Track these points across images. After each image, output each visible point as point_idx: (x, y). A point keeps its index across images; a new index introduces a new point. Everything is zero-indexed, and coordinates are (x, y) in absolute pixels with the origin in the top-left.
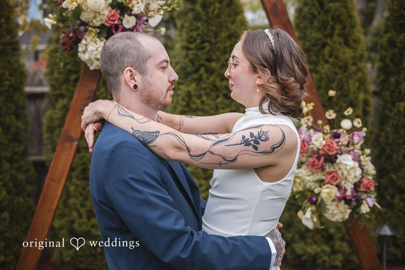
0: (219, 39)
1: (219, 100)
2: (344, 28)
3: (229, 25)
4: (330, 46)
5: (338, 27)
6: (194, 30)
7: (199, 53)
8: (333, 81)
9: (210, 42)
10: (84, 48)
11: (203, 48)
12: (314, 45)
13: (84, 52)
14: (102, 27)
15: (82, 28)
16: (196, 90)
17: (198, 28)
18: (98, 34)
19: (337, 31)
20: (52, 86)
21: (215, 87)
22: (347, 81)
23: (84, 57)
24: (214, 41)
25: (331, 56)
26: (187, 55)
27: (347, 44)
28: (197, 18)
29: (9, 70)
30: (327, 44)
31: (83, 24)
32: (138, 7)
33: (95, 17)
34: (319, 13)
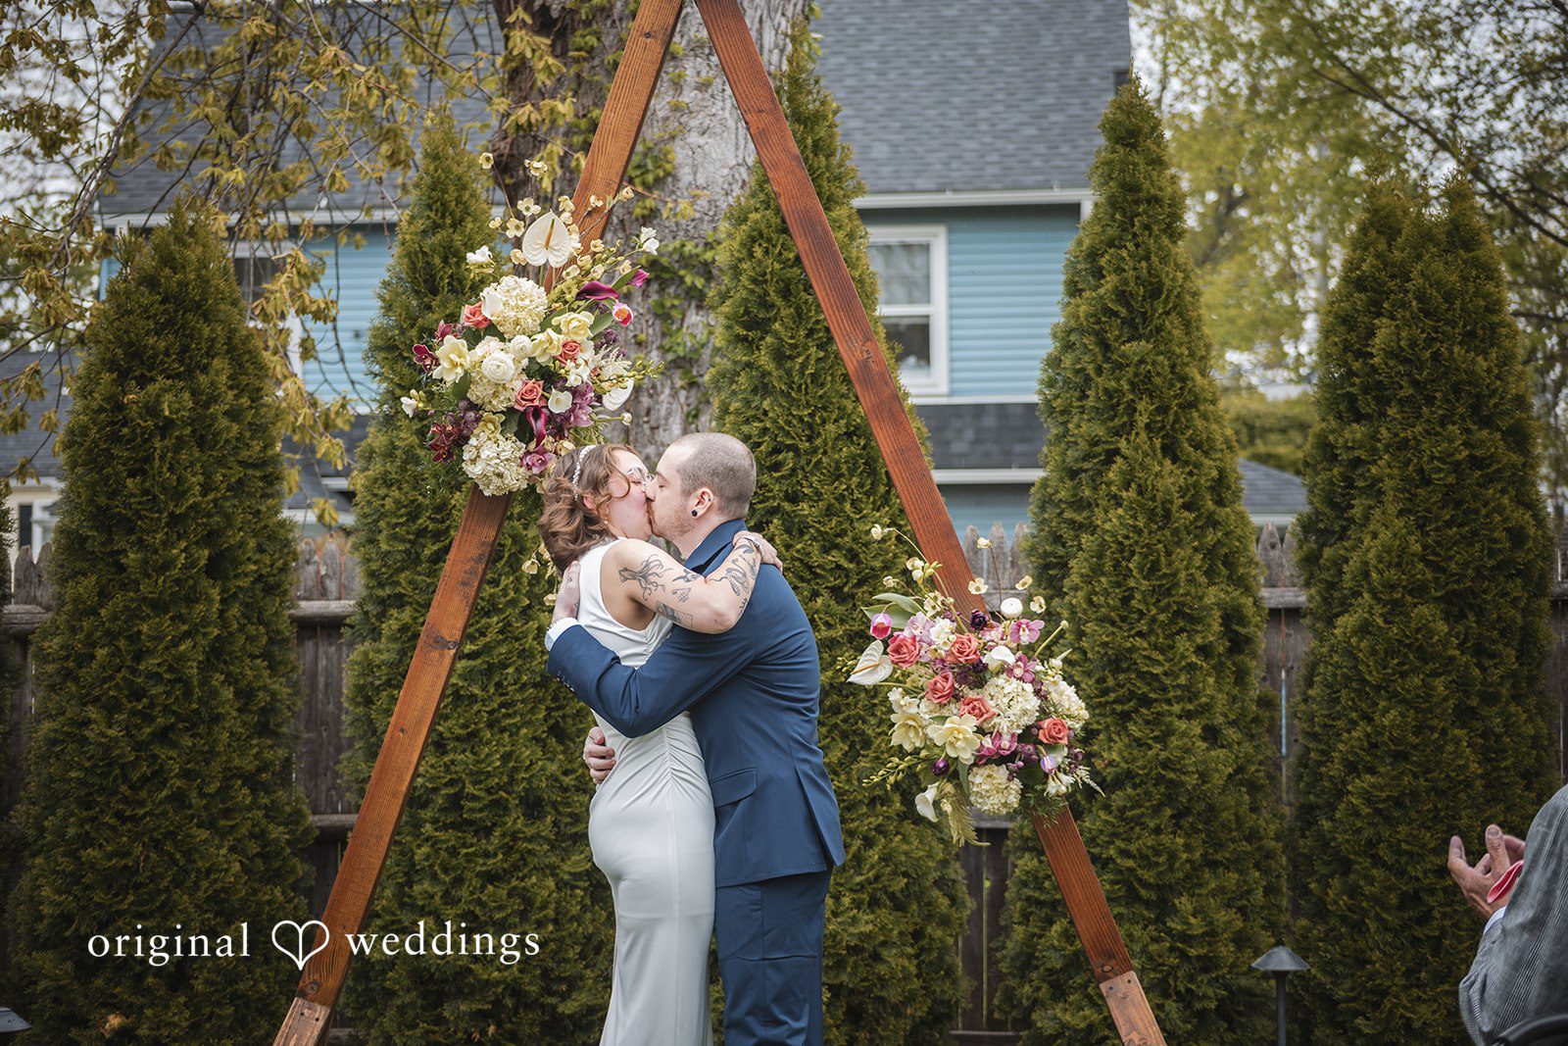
0: (818, 442)
1: (819, 601)
2: (1163, 410)
4: (1125, 458)
5: (1145, 407)
6: (756, 418)
8: (1133, 553)
9: (794, 448)
10: (474, 453)
11: (776, 467)
12: (1086, 457)
13: (473, 461)
14: (510, 411)
15: (471, 415)
17: (765, 413)
18: (502, 424)
19: (1142, 420)
21: (810, 568)
22: (1169, 554)
23: (474, 471)
24: (804, 445)
25: (1127, 486)
27: (1170, 451)
28: (763, 388)
29: (255, 534)
30: (1117, 452)
31: (474, 407)
32: (577, 374)
33: (495, 395)
34: (1099, 371)
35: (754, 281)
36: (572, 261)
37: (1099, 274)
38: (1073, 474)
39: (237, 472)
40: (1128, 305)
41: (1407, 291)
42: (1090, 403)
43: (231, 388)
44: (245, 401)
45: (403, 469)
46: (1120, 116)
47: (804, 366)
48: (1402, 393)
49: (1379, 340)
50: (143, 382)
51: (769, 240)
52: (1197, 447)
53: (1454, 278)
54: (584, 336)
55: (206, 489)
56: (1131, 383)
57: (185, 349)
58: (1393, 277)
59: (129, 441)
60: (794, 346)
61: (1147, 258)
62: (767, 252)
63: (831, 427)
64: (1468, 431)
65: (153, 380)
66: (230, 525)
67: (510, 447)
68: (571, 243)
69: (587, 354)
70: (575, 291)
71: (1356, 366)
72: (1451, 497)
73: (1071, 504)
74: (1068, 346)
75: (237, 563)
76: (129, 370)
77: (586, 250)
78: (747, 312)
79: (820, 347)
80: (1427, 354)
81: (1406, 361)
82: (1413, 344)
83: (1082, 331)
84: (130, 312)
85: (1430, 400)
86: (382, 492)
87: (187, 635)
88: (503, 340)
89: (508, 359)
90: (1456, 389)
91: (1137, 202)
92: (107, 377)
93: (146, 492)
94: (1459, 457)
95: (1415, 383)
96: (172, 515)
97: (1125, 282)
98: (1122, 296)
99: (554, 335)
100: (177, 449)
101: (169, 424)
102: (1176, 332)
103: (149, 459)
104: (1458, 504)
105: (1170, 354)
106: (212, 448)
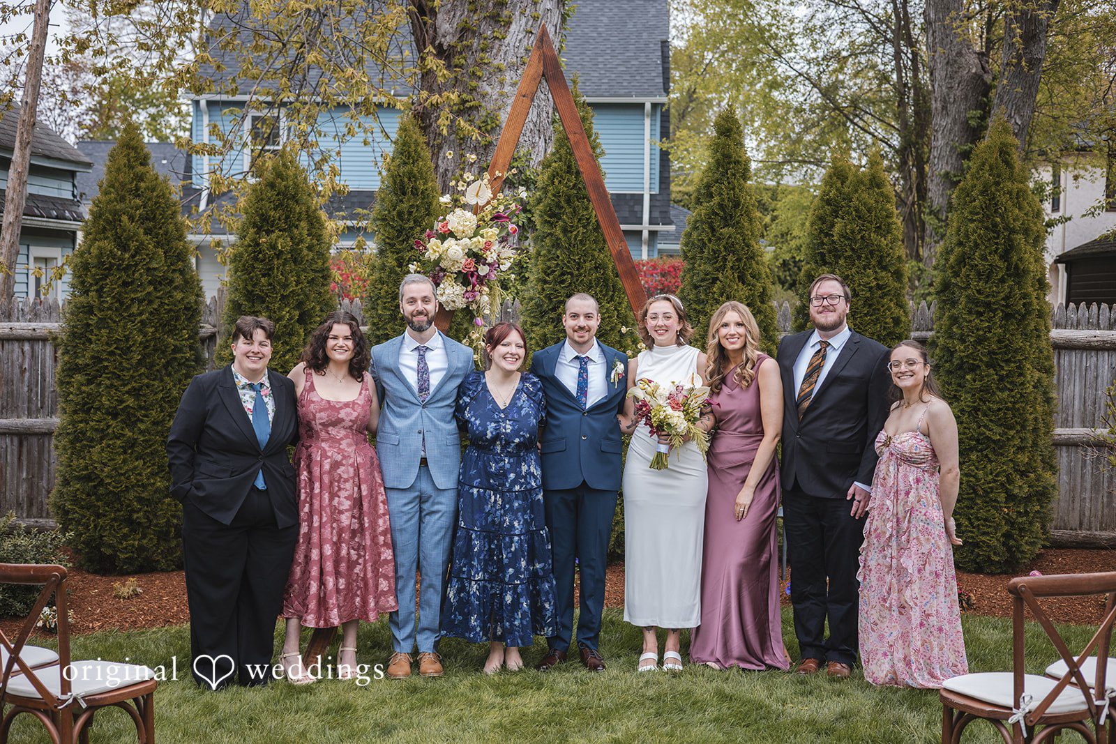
0: (582, 271)
2: (739, 260)
3: (596, 253)
4: (721, 282)
5: (731, 259)
6: (553, 259)
7: (558, 287)
9: (571, 274)
10: (442, 291)
11: (563, 282)
12: (703, 280)
13: (442, 295)
14: (460, 272)
15: (441, 274)
16: (553, 333)
17: (558, 257)
18: (455, 278)
19: (729, 264)
20: (374, 324)
24: (576, 272)
25: (722, 295)
26: (543, 289)
27: (742, 279)
28: (557, 245)
29: (319, 303)
30: (717, 279)
31: (443, 270)
32: (491, 257)
33: (453, 265)
34: (710, 240)
35: (554, 195)
36: (488, 203)
37: (711, 196)
38: (696, 287)
39: (312, 275)
40: (723, 210)
41: (850, 207)
42: (705, 255)
43: (308, 235)
44: (315, 242)
45: (389, 277)
46: (723, 123)
47: (576, 236)
48: (847, 254)
49: (837, 229)
50: (268, 232)
51: (561, 177)
52: (753, 277)
53: (872, 201)
54: (495, 239)
55: (298, 283)
56: (725, 247)
57: (287, 217)
58: (844, 199)
59: (262, 261)
60: (572, 227)
61: (733, 189)
62: (560, 182)
63: (588, 264)
64: (876, 272)
65: (273, 232)
66: (308, 299)
67: (459, 289)
68: (488, 194)
69: (496, 247)
70: (489, 217)
71: (825, 240)
72: (868, 303)
73: (695, 301)
74: (695, 228)
75: (311, 317)
76: (262, 227)
77: (495, 197)
78: (550, 210)
79: (584, 227)
80: (859, 237)
81: (849, 239)
82: (853, 232)
83: (702, 222)
84: (262, 200)
85: (859, 258)
86: (380, 286)
87: (289, 351)
88: (457, 239)
89: (459, 248)
90: (872, 253)
91: (730, 163)
92: (252, 230)
93: (270, 284)
94: (872, 285)
95: (853, 249)
96: (282, 295)
97: (723, 200)
98: (721, 206)
99: (481, 239)
100: (284, 264)
101: (281, 252)
102: (746, 224)
103: (271, 269)
104: (870, 306)
105: (743, 234)
106: (300, 264)
